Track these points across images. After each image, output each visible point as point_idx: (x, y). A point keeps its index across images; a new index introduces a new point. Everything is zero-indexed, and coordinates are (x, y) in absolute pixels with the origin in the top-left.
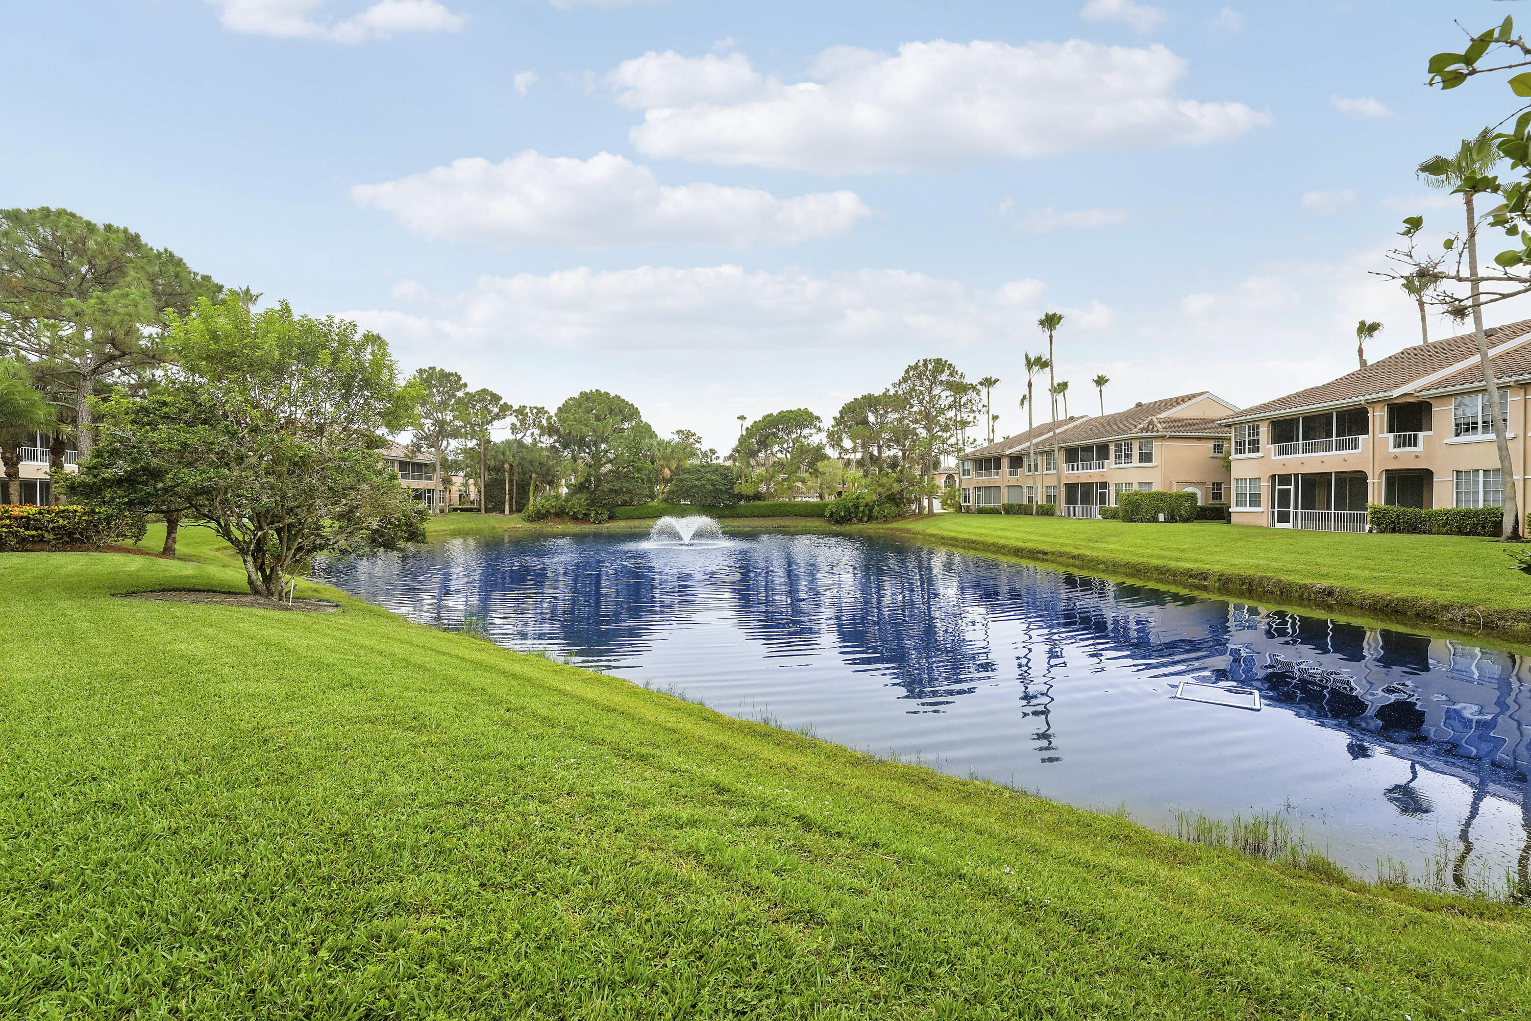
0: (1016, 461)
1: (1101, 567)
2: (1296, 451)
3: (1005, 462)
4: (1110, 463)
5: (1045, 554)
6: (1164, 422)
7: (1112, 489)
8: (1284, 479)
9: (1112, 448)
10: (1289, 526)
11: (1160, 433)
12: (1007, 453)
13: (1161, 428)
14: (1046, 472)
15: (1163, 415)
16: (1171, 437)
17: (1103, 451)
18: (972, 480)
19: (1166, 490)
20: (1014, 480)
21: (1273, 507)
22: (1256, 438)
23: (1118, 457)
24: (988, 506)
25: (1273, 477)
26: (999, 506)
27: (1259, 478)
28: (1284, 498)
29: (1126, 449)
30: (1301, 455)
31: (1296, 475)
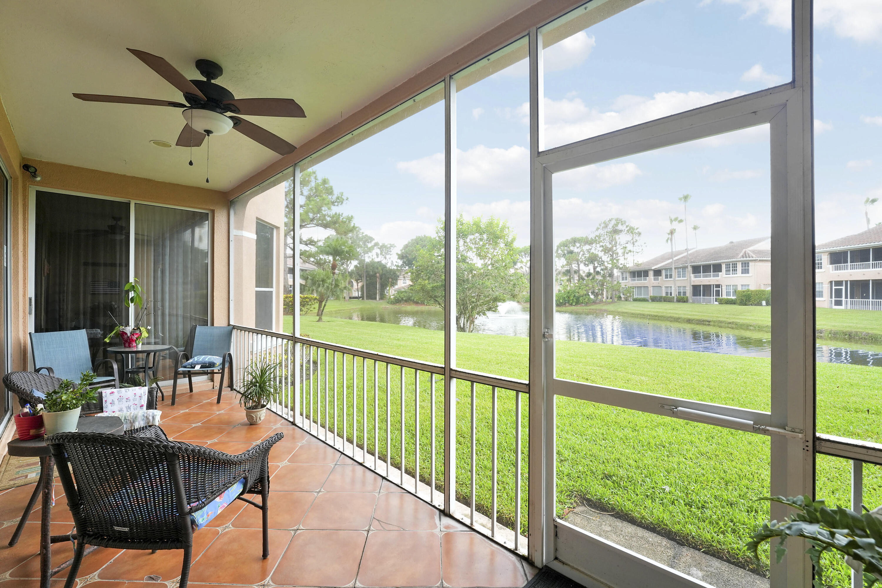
0: (657, 273)
1: (752, 328)
2: (847, 269)
3: (651, 274)
4: (723, 274)
5: (710, 322)
6: (754, 252)
7: (724, 288)
8: (839, 283)
9: (724, 267)
10: (843, 307)
11: (754, 258)
12: (653, 268)
13: (754, 256)
14: (677, 279)
15: (751, 248)
16: (760, 261)
17: (717, 268)
18: (630, 282)
19: (758, 289)
20: (656, 283)
21: (831, 297)
22: (820, 262)
23: (728, 271)
24: (639, 297)
25: (831, 282)
26: (647, 297)
27: (822, 283)
28: (838, 293)
29: (732, 267)
30: (849, 271)
31: (846, 282)
